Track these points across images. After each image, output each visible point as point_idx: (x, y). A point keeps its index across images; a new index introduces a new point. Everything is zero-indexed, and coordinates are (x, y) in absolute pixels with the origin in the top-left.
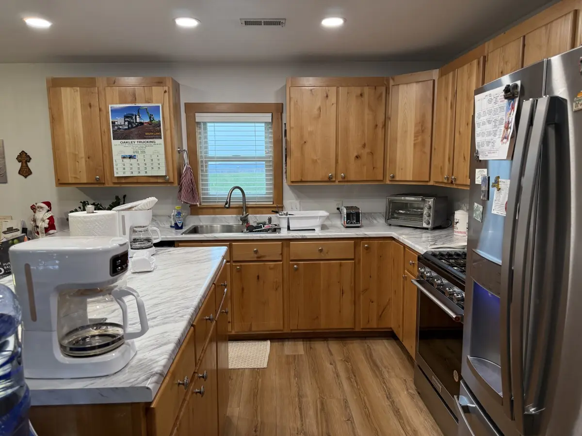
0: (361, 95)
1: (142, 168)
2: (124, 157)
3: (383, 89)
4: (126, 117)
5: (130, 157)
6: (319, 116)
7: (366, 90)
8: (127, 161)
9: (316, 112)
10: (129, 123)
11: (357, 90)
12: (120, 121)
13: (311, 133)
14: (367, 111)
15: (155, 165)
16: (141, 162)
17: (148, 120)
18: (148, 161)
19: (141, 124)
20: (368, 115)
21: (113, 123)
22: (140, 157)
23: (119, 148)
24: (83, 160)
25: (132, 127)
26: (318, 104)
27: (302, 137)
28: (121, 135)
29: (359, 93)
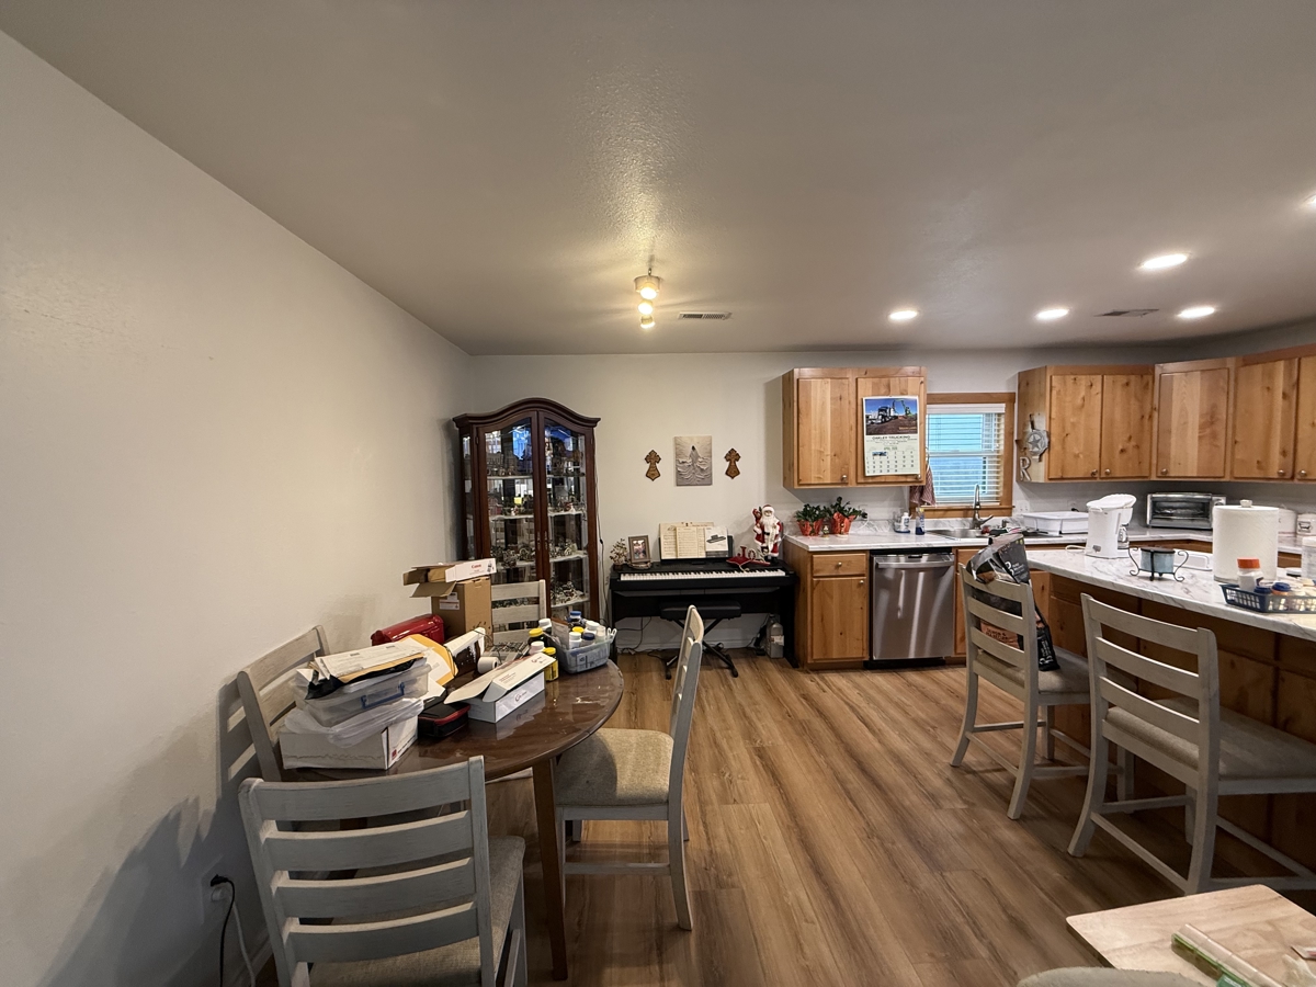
0: (1127, 384)
1: (892, 467)
2: (875, 455)
3: (1150, 377)
4: (880, 410)
5: (881, 454)
6: (1083, 406)
7: (1133, 378)
8: (877, 457)
9: (1079, 402)
10: (883, 417)
11: (1122, 379)
12: (874, 414)
13: (1073, 424)
14: (1133, 401)
15: (908, 463)
16: (892, 459)
17: (904, 414)
18: (900, 459)
19: (896, 417)
20: (1134, 405)
21: (867, 417)
22: (890, 454)
23: (872, 443)
24: (829, 458)
25: (886, 421)
26: (1083, 394)
27: (1064, 428)
28: (875, 430)
29: (1125, 381)
